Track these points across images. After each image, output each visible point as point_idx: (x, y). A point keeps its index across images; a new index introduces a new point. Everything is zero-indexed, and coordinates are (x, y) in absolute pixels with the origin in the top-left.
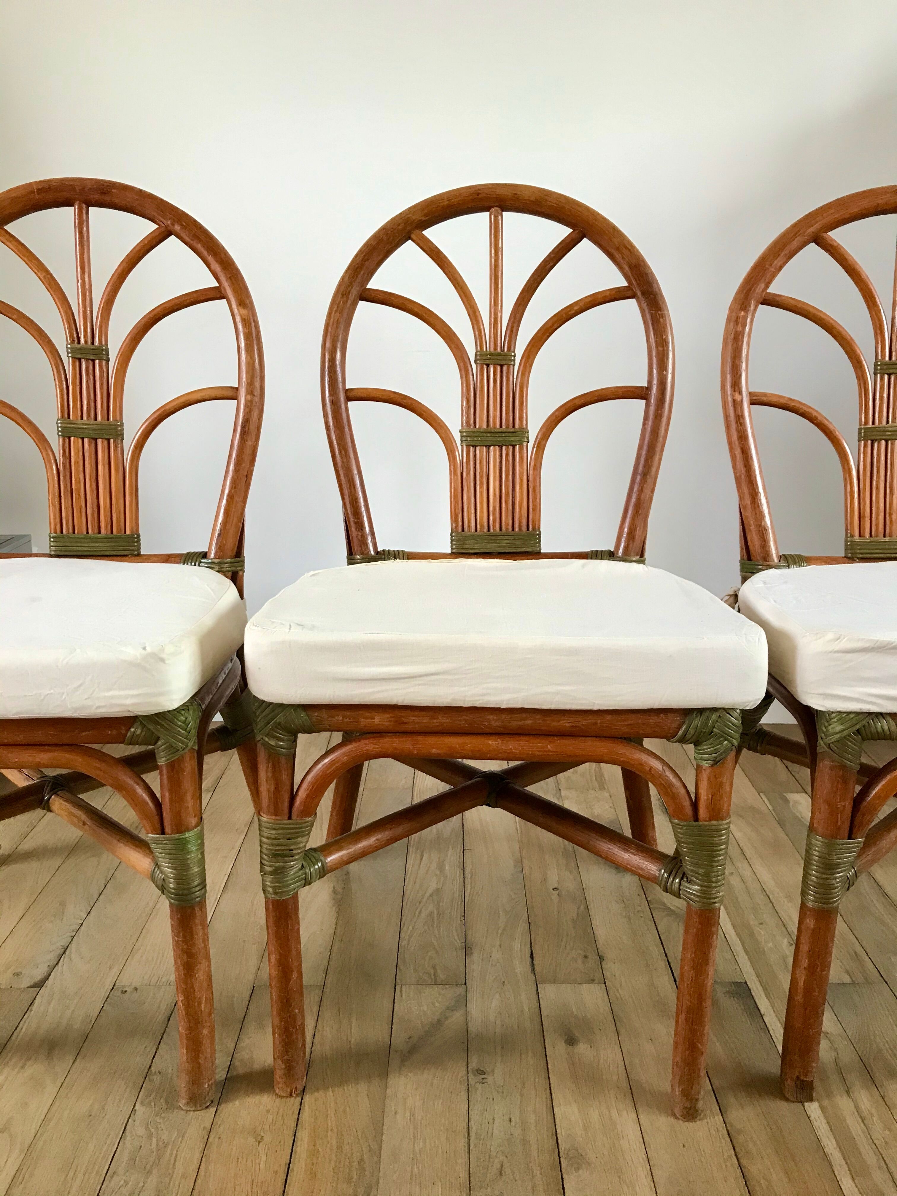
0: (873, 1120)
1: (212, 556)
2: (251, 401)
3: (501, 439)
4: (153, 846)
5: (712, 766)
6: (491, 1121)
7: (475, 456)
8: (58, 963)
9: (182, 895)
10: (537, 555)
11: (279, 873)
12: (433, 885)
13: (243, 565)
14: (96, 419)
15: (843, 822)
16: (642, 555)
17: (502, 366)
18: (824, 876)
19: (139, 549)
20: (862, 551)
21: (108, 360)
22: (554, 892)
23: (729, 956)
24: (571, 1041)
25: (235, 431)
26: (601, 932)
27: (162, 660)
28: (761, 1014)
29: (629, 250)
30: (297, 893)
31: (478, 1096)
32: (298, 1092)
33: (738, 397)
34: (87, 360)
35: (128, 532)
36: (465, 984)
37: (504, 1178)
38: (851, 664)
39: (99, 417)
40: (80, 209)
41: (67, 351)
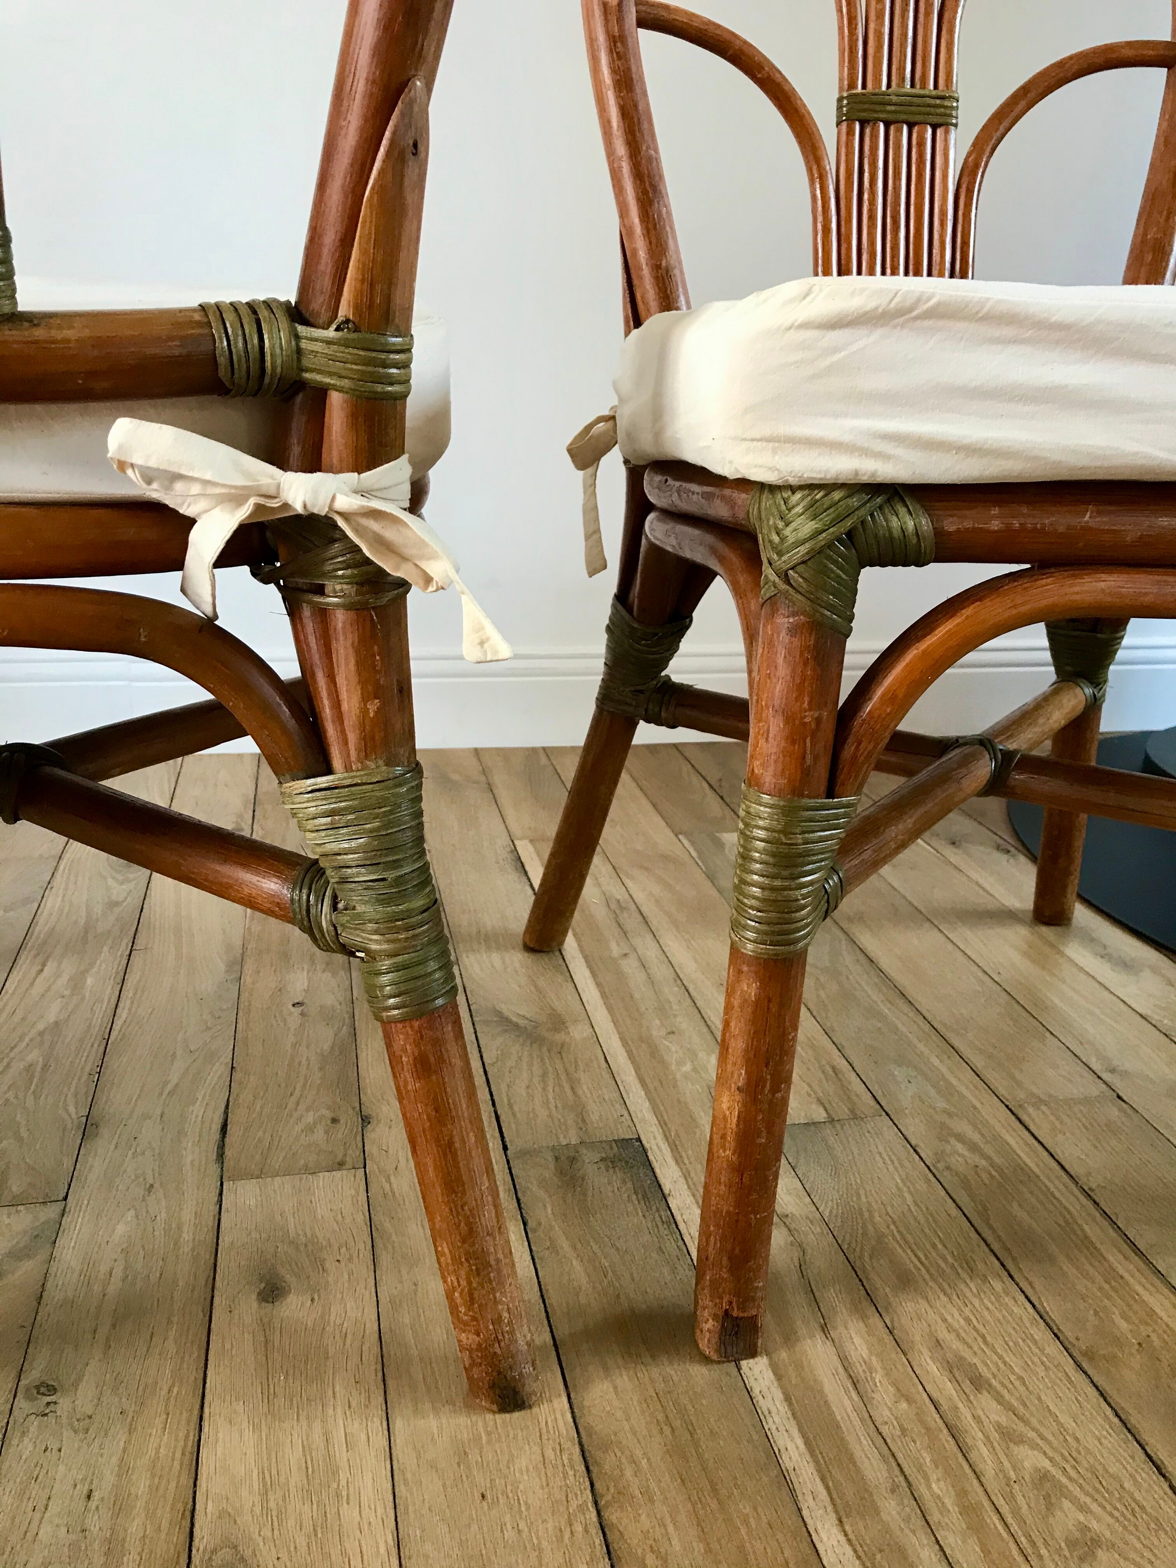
0: (873, 1379)
6: (40, 1507)
15: (816, 758)
18: (777, 883)
22: (293, 1009)
23: (610, 1094)
24: (272, 1293)
28: (663, 1194)
31: (24, 1446)
36: (65, 1198)
38: (836, 358)
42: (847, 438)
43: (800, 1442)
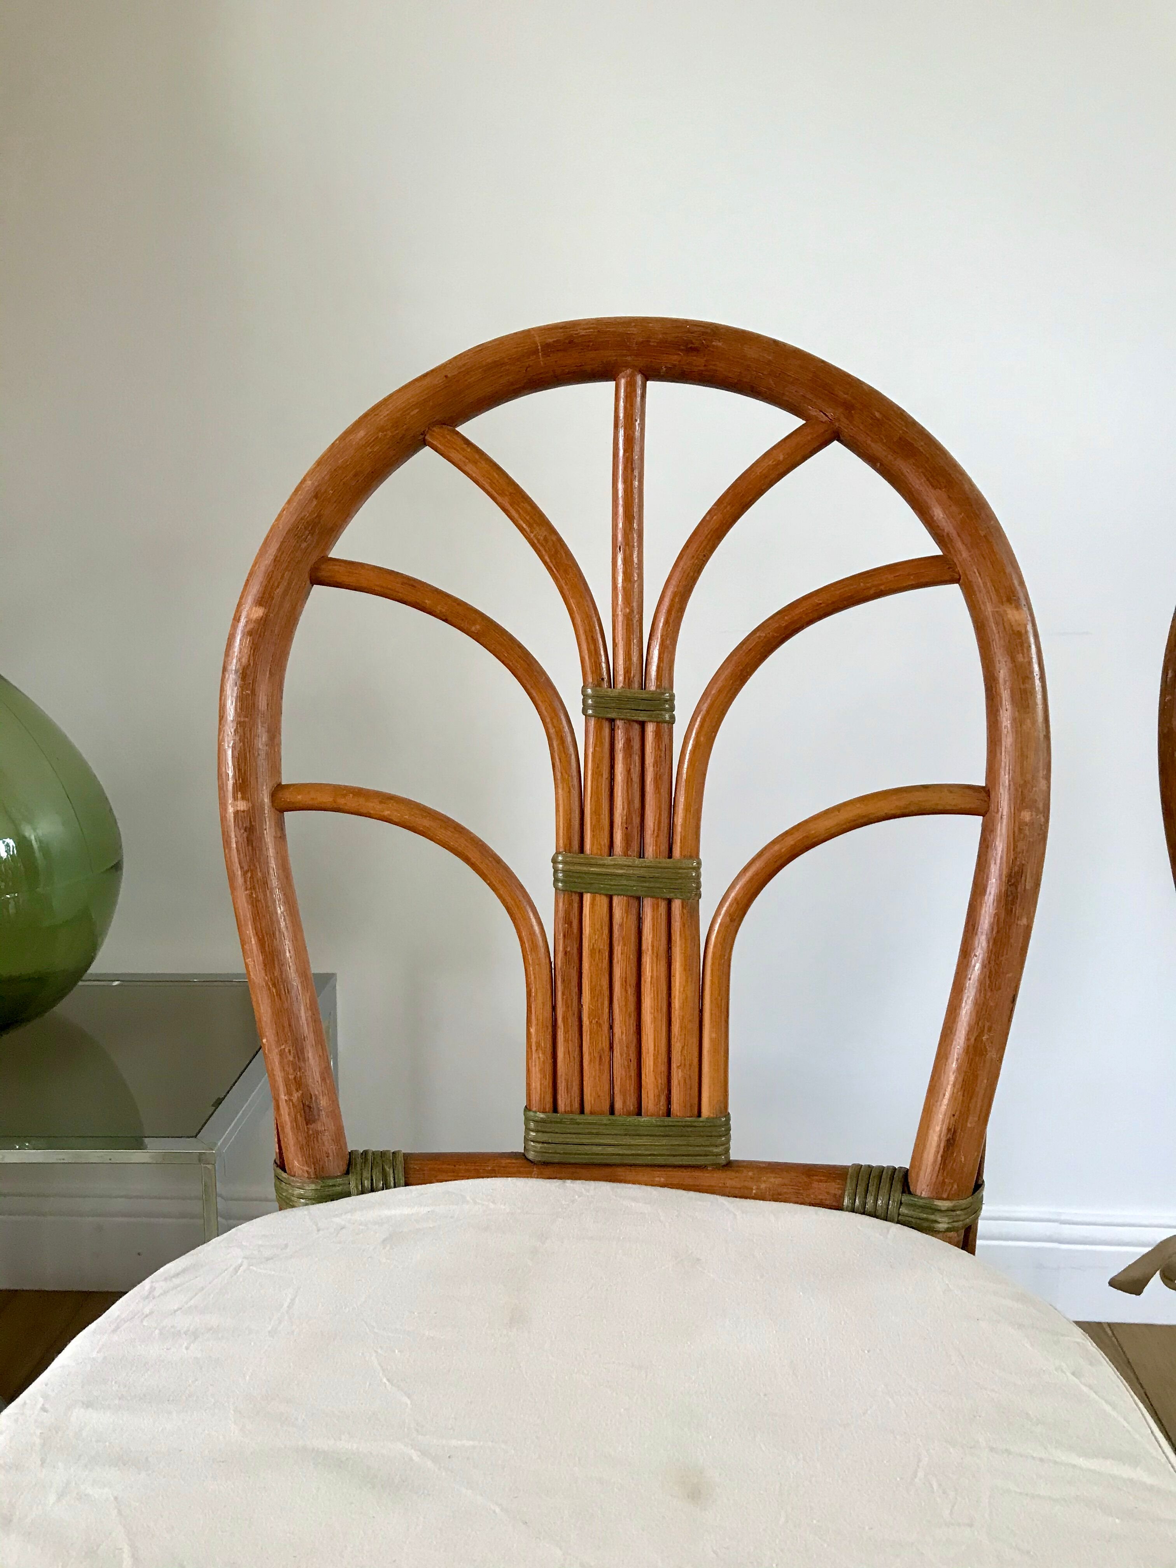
14: (641, 855)
19: (727, 1150)
21: (672, 720)
34: (629, 722)
35: (706, 1112)
39: (650, 850)
40: (631, 386)
41: (584, 701)
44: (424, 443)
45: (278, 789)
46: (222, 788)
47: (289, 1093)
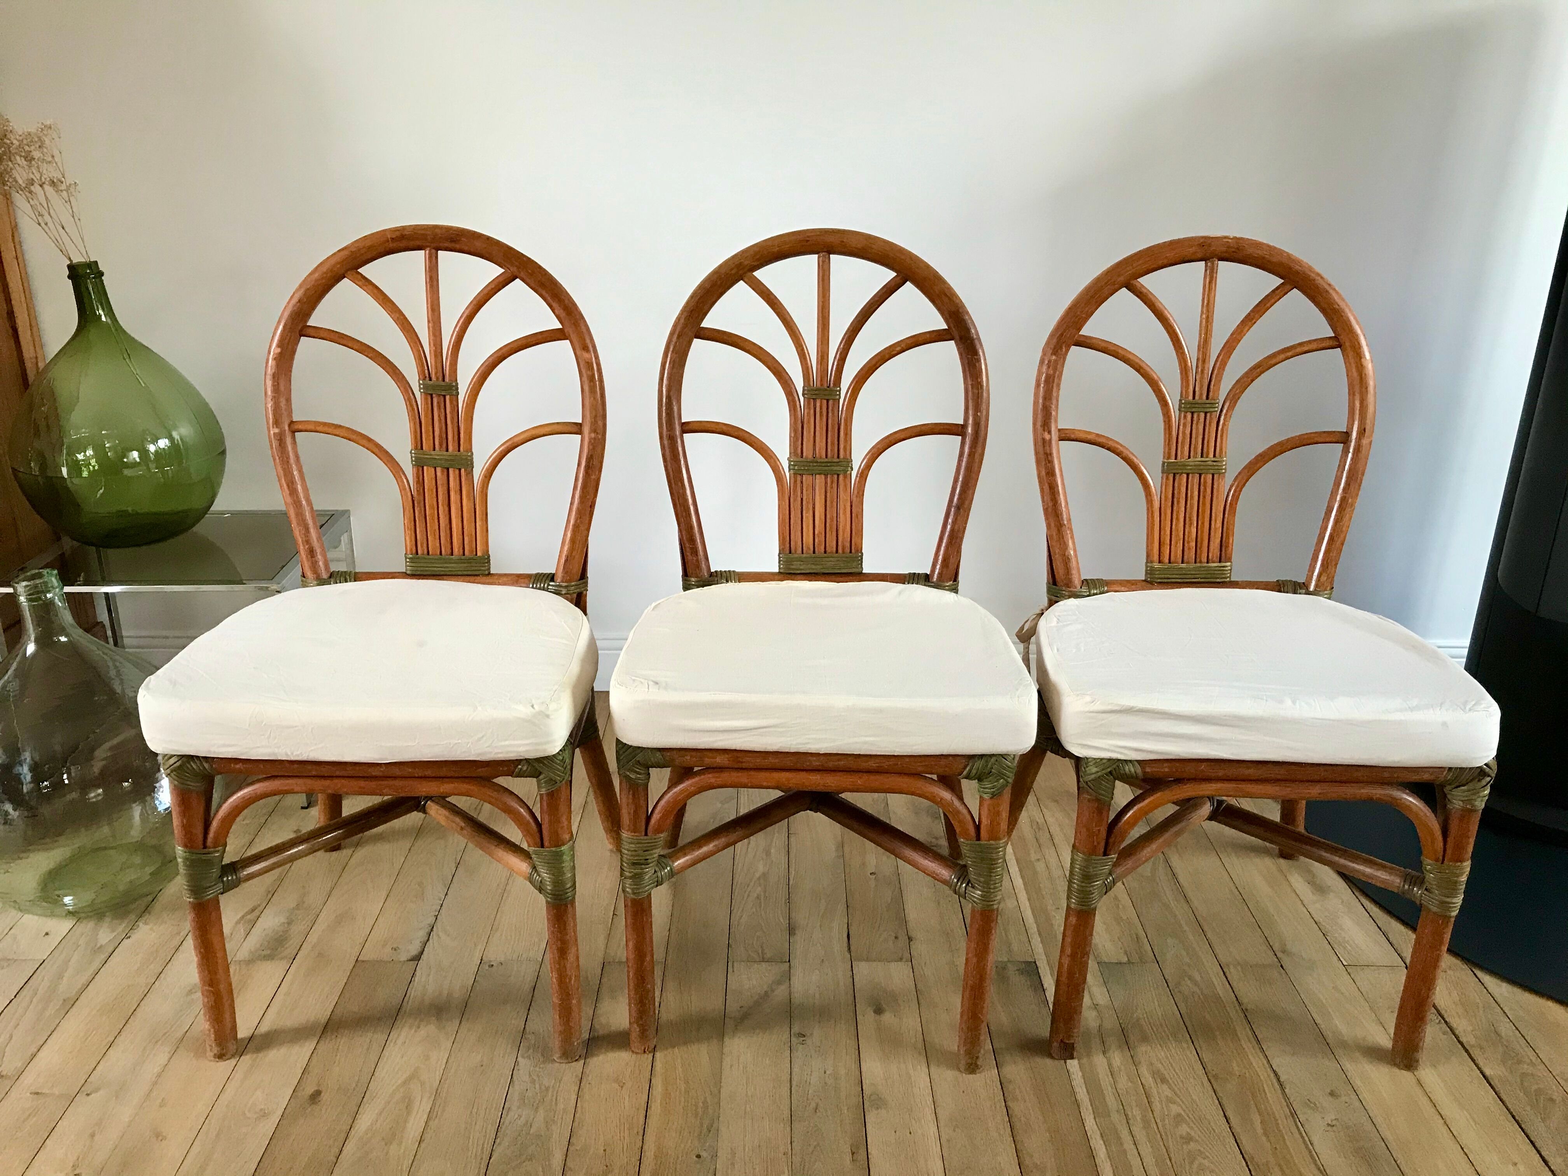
0: (1121, 1075)
1: (559, 580)
2: (595, 439)
3: (826, 468)
4: (533, 856)
5: (991, 798)
6: (809, 1073)
7: (802, 482)
8: (428, 940)
9: (558, 895)
10: (860, 576)
11: (637, 878)
12: (761, 868)
13: (587, 586)
14: (447, 450)
15: (1098, 843)
16: (955, 579)
17: (828, 401)
18: (1083, 884)
19: (489, 569)
20: (1160, 576)
21: (458, 394)
22: (871, 876)
24: (879, 1011)
25: (579, 465)
26: (912, 914)
27: (548, 716)
28: (1044, 989)
29: (949, 298)
30: (650, 894)
31: (799, 1053)
32: (650, 1050)
33: (1047, 437)
34: (439, 395)
35: (479, 554)
36: (789, 961)
37: (818, 1114)
38: (1103, 722)
39: (451, 448)
40: (430, 254)
41: (419, 386)
42: (1107, 747)
43: (1085, 1090)
44: (344, 277)
45: (292, 423)
46: (268, 423)
47: (304, 546)
